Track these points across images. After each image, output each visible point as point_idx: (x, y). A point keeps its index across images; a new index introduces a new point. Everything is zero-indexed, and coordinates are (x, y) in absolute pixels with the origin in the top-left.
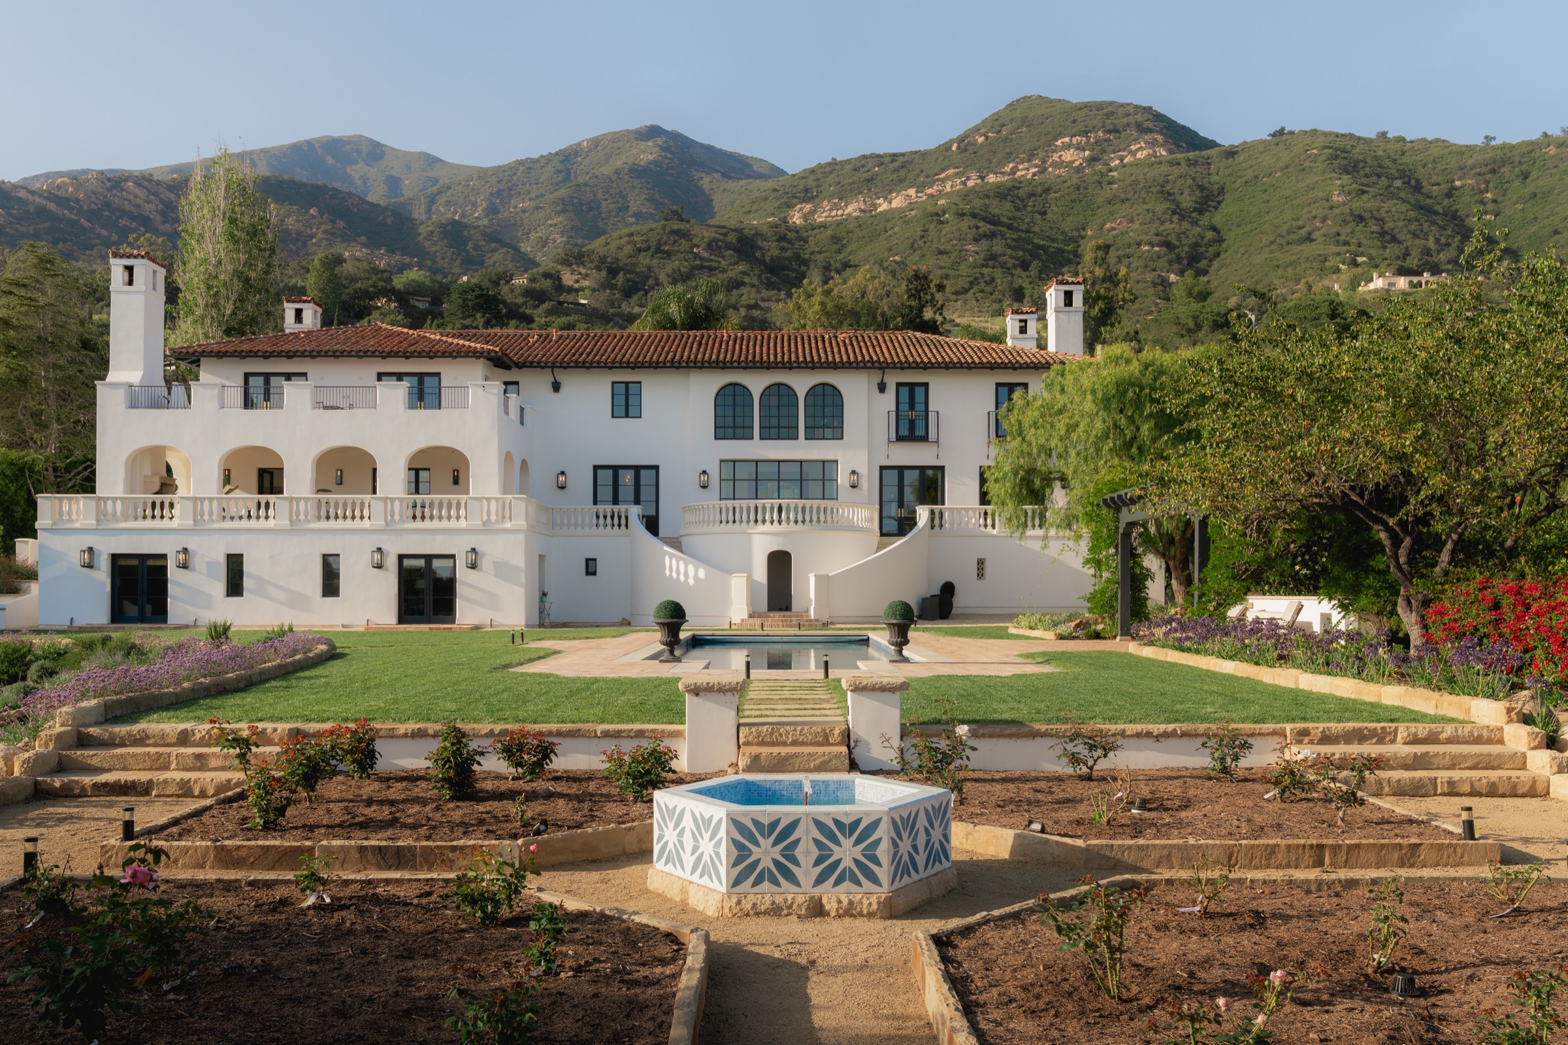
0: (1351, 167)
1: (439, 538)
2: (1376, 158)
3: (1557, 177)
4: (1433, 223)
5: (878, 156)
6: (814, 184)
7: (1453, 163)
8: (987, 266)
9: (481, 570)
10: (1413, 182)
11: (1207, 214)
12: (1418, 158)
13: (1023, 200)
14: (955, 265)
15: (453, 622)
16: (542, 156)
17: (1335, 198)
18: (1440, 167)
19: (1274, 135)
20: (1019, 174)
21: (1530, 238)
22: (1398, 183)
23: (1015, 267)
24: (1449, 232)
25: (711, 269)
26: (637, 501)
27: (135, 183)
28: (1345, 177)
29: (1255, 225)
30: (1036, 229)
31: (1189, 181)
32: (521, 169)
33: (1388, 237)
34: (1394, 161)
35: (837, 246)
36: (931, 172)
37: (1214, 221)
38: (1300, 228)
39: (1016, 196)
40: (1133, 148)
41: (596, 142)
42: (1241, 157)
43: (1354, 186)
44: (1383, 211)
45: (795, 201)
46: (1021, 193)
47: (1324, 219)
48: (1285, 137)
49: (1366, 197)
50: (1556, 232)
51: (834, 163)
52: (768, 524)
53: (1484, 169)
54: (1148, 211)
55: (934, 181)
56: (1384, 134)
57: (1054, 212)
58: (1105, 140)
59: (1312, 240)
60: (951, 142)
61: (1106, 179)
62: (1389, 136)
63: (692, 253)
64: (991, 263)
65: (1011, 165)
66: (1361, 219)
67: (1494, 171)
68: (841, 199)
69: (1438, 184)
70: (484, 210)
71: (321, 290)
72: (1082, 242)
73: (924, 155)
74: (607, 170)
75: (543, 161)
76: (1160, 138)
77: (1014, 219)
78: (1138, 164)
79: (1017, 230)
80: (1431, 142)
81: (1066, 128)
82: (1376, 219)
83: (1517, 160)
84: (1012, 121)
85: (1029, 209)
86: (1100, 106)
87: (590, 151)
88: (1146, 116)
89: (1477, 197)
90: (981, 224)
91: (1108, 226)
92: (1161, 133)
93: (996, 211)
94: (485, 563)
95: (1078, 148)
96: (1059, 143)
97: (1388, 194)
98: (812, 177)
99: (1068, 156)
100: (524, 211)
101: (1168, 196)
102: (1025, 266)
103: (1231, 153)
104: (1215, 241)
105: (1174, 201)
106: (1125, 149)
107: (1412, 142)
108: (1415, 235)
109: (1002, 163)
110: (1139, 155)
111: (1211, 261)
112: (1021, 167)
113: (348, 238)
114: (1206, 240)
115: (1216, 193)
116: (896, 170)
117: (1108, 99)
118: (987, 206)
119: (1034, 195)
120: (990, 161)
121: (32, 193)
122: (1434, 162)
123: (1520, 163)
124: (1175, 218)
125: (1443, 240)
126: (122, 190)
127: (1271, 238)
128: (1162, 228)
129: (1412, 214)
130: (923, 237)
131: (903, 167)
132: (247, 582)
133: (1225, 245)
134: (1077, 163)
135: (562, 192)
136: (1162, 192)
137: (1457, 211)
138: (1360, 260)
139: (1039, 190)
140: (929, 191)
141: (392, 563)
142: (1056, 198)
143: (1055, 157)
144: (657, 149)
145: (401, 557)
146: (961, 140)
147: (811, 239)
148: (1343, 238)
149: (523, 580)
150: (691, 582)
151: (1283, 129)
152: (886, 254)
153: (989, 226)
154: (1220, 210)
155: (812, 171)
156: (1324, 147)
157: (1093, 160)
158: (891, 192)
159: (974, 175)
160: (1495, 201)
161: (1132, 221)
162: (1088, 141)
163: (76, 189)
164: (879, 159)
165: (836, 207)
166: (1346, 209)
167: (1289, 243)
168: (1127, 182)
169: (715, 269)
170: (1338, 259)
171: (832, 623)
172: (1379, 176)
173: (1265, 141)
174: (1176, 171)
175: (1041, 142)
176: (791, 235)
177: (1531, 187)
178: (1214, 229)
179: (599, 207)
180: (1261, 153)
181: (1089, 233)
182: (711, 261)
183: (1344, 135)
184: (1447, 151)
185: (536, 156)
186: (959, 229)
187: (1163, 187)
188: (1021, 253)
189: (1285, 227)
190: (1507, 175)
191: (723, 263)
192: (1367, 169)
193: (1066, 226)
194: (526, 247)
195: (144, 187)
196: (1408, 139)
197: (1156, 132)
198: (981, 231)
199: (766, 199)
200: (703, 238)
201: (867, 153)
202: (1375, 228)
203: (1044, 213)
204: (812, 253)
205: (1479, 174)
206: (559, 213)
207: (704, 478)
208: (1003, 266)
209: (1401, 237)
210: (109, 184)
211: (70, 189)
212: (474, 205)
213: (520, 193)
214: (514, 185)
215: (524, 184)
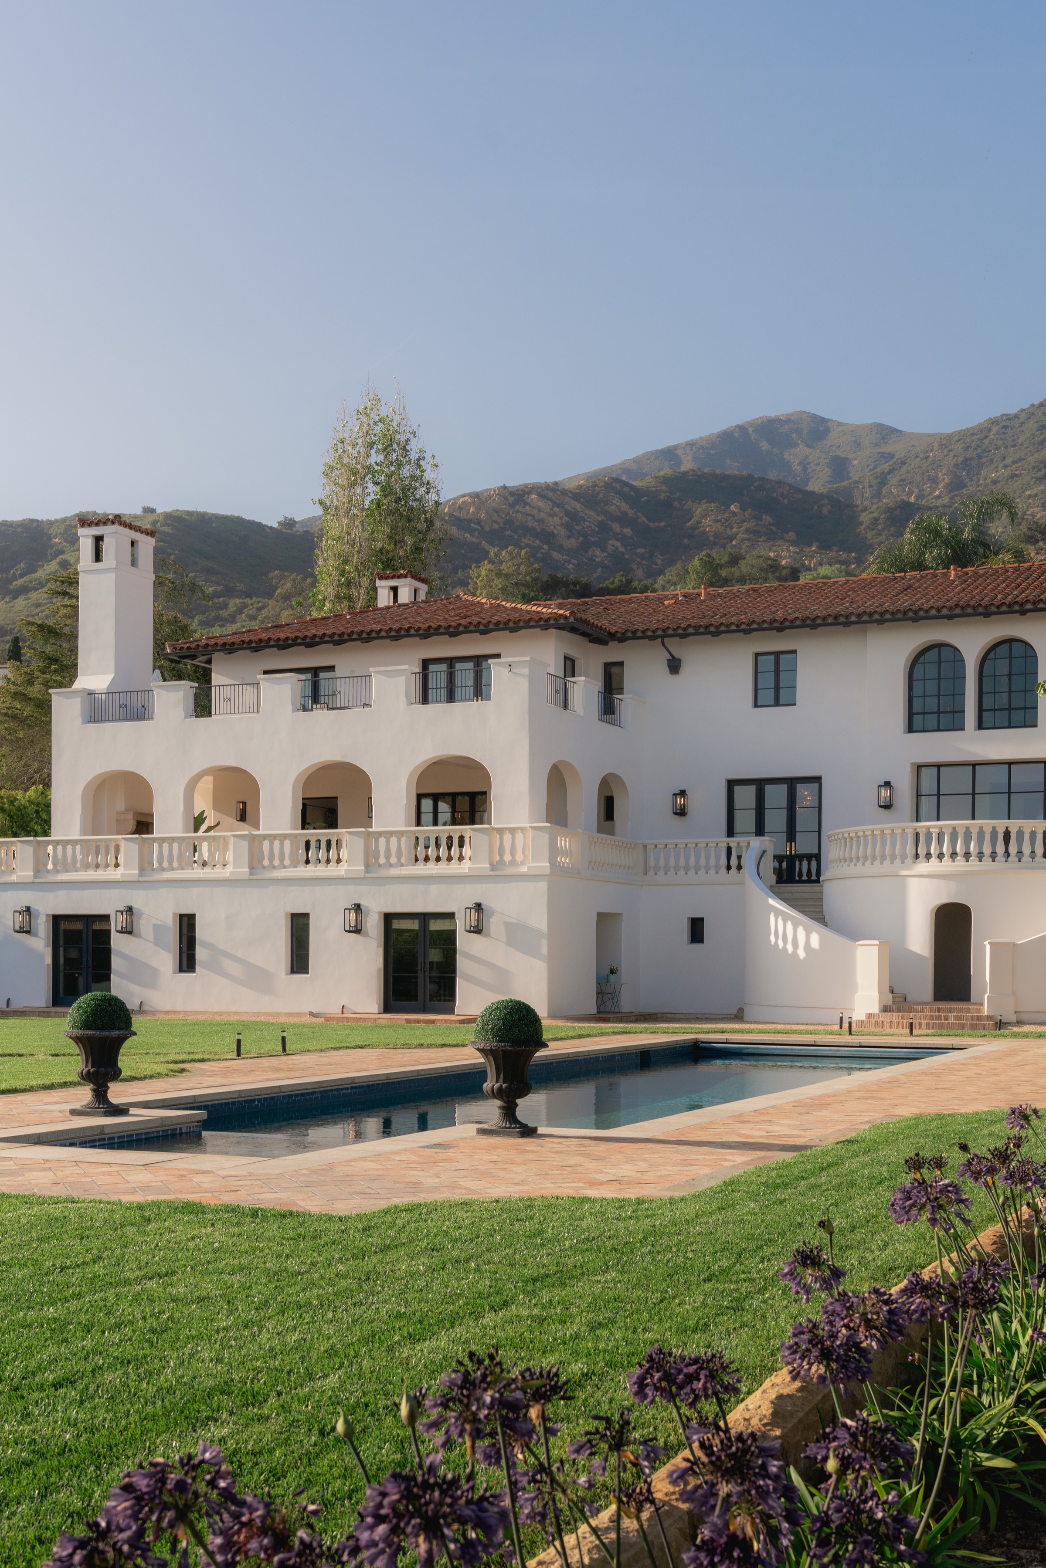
1: (434, 888)
9: (488, 935)
15: (451, 1011)
26: (760, 831)
27: (539, 495)
52: (934, 860)
70: (947, 486)
94: (494, 924)
113: (773, 536)
126: (526, 504)
132: (200, 953)
141: (374, 924)
145: (388, 918)
149: (545, 950)
150: (801, 954)
163: (478, 509)
171: (1019, 1023)
195: (548, 499)
207: (885, 793)
210: (511, 499)
211: (472, 509)
212: (934, 481)
213: (992, 460)
214: (984, 451)
215: (998, 448)
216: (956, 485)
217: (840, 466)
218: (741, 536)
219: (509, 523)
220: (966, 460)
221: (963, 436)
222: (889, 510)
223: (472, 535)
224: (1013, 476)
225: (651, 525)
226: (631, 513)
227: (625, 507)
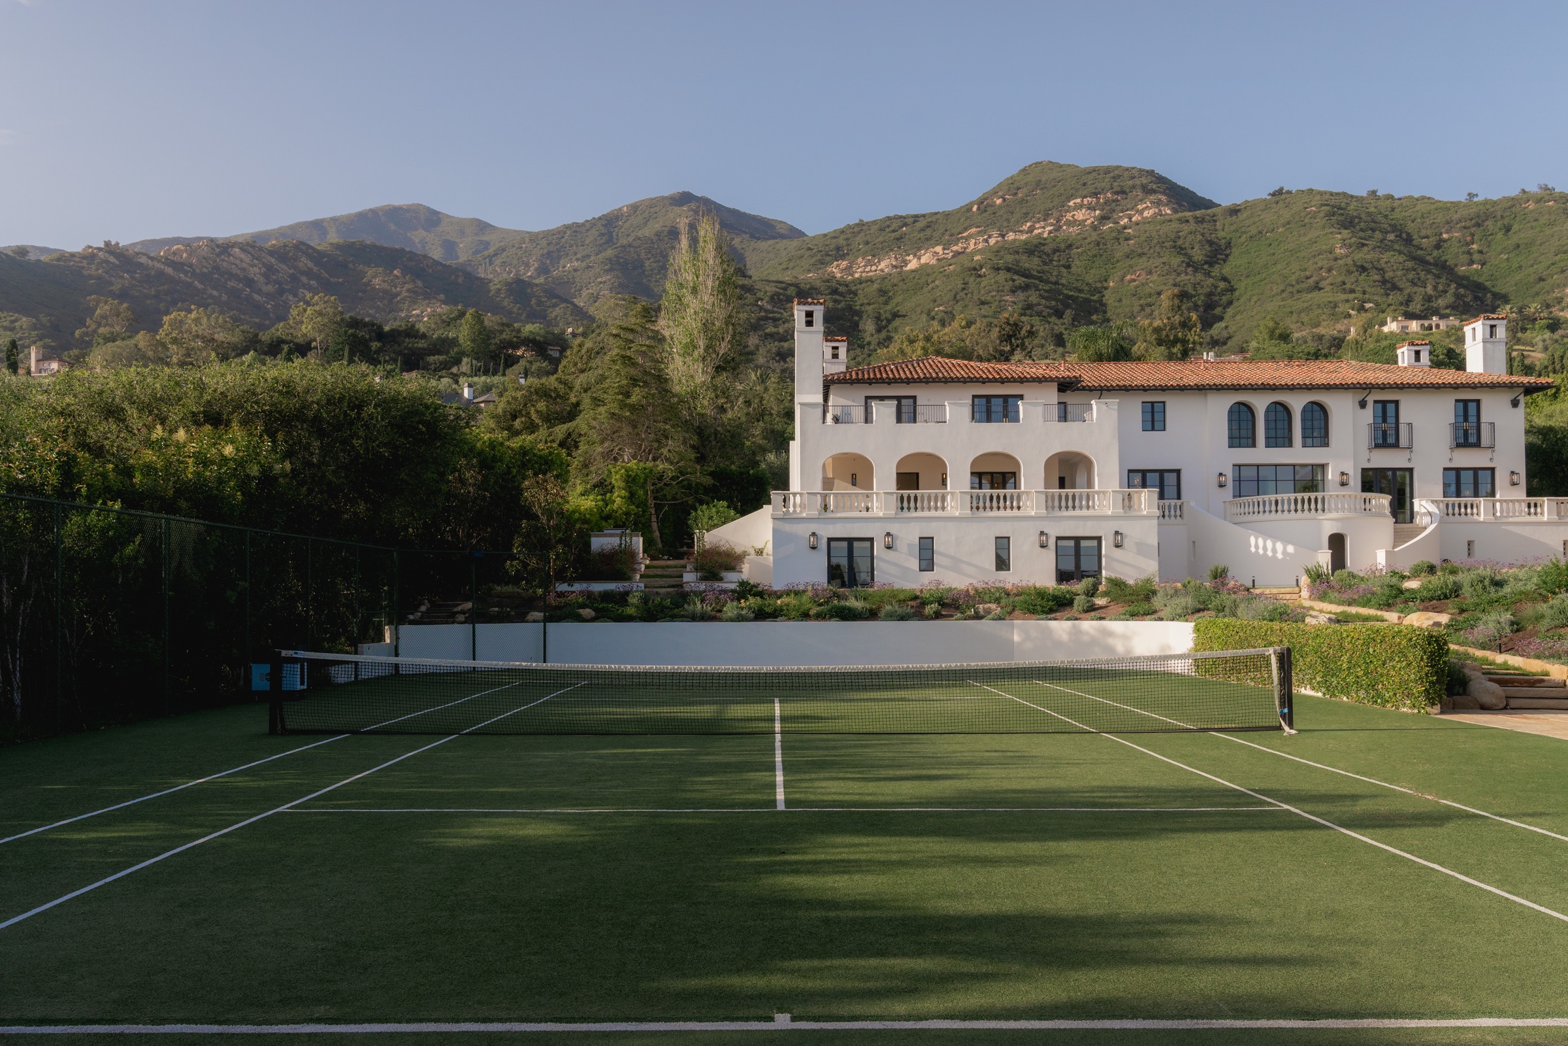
0: (1348, 223)
2: (1369, 214)
3: (1538, 230)
4: (1429, 272)
5: (901, 217)
6: (845, 243)
7: (1440, 218)
8: (1025, 315)
10: (1404, 235)
11: (1217, 266)
12: (1407, 214)
13: (1048, 255)
14: (996, 314)
16: (587, 221)
17: (1338, 251)
18: (1428, 222)
19: (1273, 195)
20: (1036, 232)
21: (1516, 285)
22: (1391, 237)
23: (1050, 315)
24: (1443, 280)
25: (775, 320)
27: (240, 248)
28: (1345, 232)
29: (1264, 275)
30: (1064, 281)
31: (1199, 237)
32: (568, 232)
33: (1389, 285)
34: (1386, 216)
35: (884, 298)
36: (955, 231)
37: (1224, 271)
38: (1307, 278)
39: (1043, 251)
40: (1140, 207)
41: (635, 208)
42: (1243, 216)
43: (1354, 240)
44: (1382, 262)
45: (828, 258)
46: (1047, 249)
47: (1330, 270)
48: (1283, 197)
49: (1365, 249)
50: (1541, 279)
51: (861, 224)
53: (1468, 224)
54: (1164, 263)
55: (958, 240)
56: (1374, 192)
57: (1078, 266)
58: (1113, 201)
59: (1320, 289)
60: (971, 204)
61: (1123, 236)
62: (1378, 194)
63: (758, 305)
64: (1028, 312)
65: (1028, 224)
66: (1363, 269)
67: (1478, 225)
68: (874, 256)
69: (1427, 237)
70: (536, 269)
71: (473, 341)
72: (1105, 292)
73: (947, 215)
74: (647, 232)
75: (588, 225)
76: (1164, 198)
77: (1043, 273)
78: (1146, 222)
79: (1047, 282)
80: (1417, 200)
81: (1077, 190)
82: (1377, 269)
83: (1499, 214)
84: (1026, 184)
85: (1055, 263)
86: (1108, 170)
87: (629, 216)
88: (1150, 179)
89: (1464, 249)
90: (1016, 277)
91: (1128, 277)
92: (1164, 193)
93: (1027, 265)
95: (1089, 208)
96: (1071, 203)
97: (1384, 247)
98: (843, 237)
99: (1080, 215)
100: (576, 270)
101: (1180, 250)
102: (1059, 314)
103: (1234, 211)
104: (1227, 290)
105: (1186, 254)
106: (1132, 209)
107: (1400, 199)
108: (1414, 284)
109: (1020, 222)
110: (1146, 214)
111: (1224, 308)
112: (1037, 226)
113: (428, 296)
114: (1219, 290)
115: (1223, 247)
116: (922, 230)
117: (1115, 164)
118: (1018, 261)
119: (1058, 251)
120: (1008, 220)
121: (152, 259)
122: (1422, 217)
123: (1502, 217)
124: (1190, 270)
125: (1440, 287)
126: (230, 255)
127: (1281, 287)
128: (1179, 279)
129: (1410, 264)
130: (964, 289)
131: (928, 227)
133: (1237, 293)
134: (1089, 222)
135: (609, 253)
136: (1175, 247)
137: (1446, 261)
138: (1367, 305)
139: (1063, 246)
140: (955, 248)
142: (1078, 253)
143: (1069, 216)
144: (692, 213)
146: (980, 202)
147: (860, 292)
148: (1348, 286)
151: (1282, 189)
152: (932, 305)
153: (1023, 279)
154: (1228, 263)
155: (842, 232)
156: (1322, 205)
157: (1104, 219)
158: (919, 249)
159: (995, 233)
160: (1480, 252)
161: (1150, 273)
162: (1098, 202)
163: (190, 255)
164: (903, 221)
165: (869, 263)
166: (1349, 261)
167: (1298, 292)
168: (1142, 239)
169: (778, 319)
170: (1348, 305)
172: (1373, 230)
173: (1265, 200)
174: (1186, 228)
175: (1055, 203)
176: (842, 289)
177: (1514, 239)
178: (1225, 279)
179: (642, 266)
180: (1262, 210)
181: (1111, 284)
182: (775, 312)
183: (1337, 194)
184: (1433, 207)
185: (581, 221)
186: (996, 282)
187: (1175, 242)
188: (1053, 303)
189: (1294, 277)
190: (1491, 228)
191: (785, 314)
192: (1362, 224)
193: (1089, 279)
194: (580, 302)
195: (249, 253)
196: (1396, 197)
197: (1160, 193)
198: (1017, 283)
199: (802, 257)
200: (766, 292)
201: (891, 215)
202: (1377, 277)
203: (1068, 267)
204: (862, 305)
205: (1465, 228)
206: (607, 271)
208: (1039, 314)
209: (1401, 285)
210: (217, 250)
211: (185, 255)
212: (527, 265)
213: (567, 254)
214: (562, 247)
215: (571, 246)
216: (543, 270)
217: (450, 246)
218: (404, 294)
219: (217, 268)
220: (549, 253)
221: (546, 234)
222: (508, 284)
223: (186, 276)
224: (588, 267)
225: (332, 279)
226: (315, 269)
227: (310, 264)
